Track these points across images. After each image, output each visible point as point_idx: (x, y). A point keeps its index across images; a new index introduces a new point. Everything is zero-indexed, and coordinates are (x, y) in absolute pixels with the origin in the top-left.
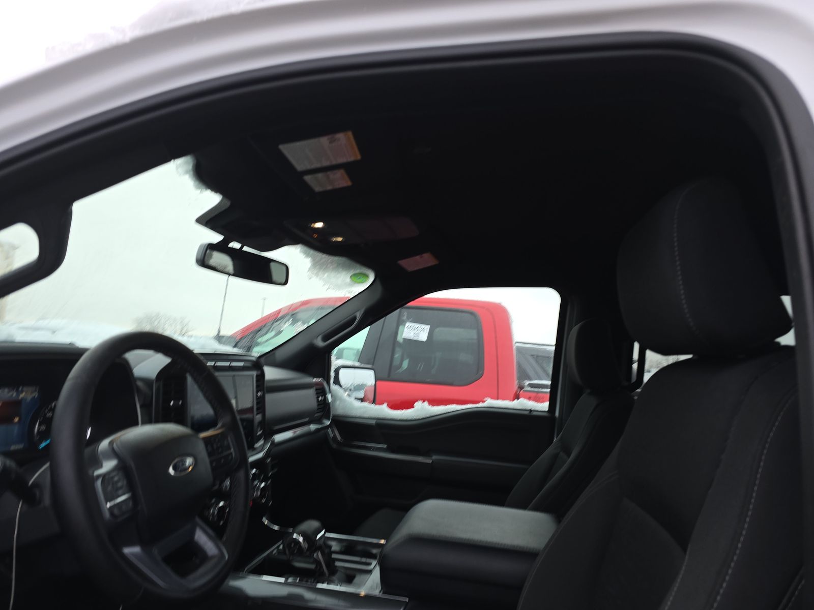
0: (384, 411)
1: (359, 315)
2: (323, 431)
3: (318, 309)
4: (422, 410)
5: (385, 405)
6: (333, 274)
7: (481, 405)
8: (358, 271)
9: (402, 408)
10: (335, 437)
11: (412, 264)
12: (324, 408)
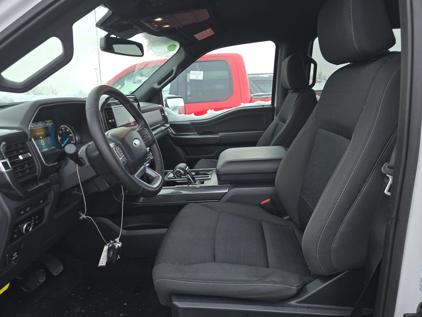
0: (193, 117)
1: (175, 69)
2: (166, 130)
3: (152, 68)
4: (211, 114)
5: (193, 114)
6: (159, 47)
7: (239, 107)
8: (171, 44)
9: (201, 115)
10: (172, 133)
11: (200, 36)
12: (165, 119)
